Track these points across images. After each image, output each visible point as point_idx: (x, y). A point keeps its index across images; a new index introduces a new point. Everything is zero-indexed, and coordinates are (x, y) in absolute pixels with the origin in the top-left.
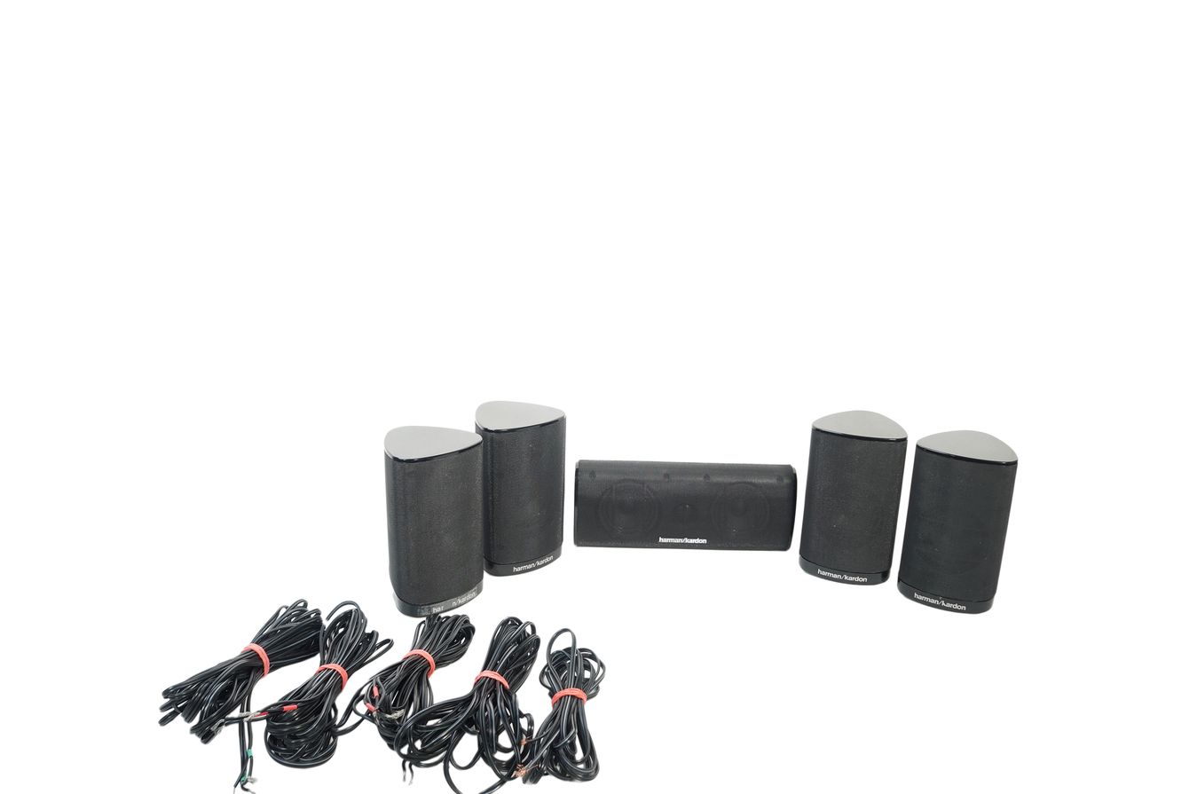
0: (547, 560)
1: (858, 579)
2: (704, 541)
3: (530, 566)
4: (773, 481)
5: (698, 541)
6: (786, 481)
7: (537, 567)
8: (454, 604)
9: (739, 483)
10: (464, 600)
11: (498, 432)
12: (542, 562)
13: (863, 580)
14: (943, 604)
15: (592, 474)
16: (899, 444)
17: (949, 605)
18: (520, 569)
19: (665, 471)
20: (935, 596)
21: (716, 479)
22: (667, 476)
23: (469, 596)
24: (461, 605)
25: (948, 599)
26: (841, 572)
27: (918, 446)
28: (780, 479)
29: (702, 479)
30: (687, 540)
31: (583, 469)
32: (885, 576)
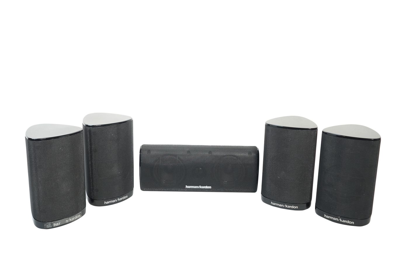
0: (124, 198)
1: (293, 207)
2: (210, 187)
3: (114, 201)
4: (247, 155)
5: (207, 187)
6: (253, 155)
7: (118, 202)
8: (67, 221)
9: (227, 156)
10: (73, 219)
11: (93, 126)
12: (121, 199)
13: (296, 207)
14: (341, 221)
15: (149, 151)
16: (313, 132)
17: (344, 221)
18: (108, 202)
19: (188, 149)
20: (336, 216)
21: (214, 154)
22: (189, 152)
23: (76, 217)
24: (71, 222)
25: (344, 218)
26: (284, 203)
27: (323, 132)
28: (250, 153)
29: (207, 153)
30: (201, 187)
31: (144, 150)
32: (308, 205)
